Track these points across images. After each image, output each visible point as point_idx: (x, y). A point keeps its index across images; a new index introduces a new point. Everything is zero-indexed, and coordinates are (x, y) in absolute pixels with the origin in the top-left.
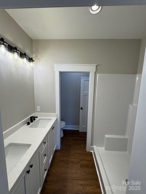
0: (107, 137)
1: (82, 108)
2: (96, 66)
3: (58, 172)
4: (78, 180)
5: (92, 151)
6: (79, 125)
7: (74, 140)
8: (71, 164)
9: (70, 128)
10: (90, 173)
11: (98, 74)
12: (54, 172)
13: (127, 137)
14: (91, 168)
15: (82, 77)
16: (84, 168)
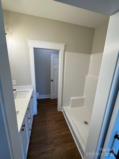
0: (72, 99)
1: (52, 80)
2: (65, 45)
3: (39, 130)
4: (55, 130)
5: (62, 111)
6: (50, 94)
7: (47, 105)
8: (48, 122)
9: (43, 97)
10: (62, 124)
11: (66, 52)
12: (36, 130)
13: (84, 97)
14: (63, 121)
15: (51, 54)
16: (58, 122)
